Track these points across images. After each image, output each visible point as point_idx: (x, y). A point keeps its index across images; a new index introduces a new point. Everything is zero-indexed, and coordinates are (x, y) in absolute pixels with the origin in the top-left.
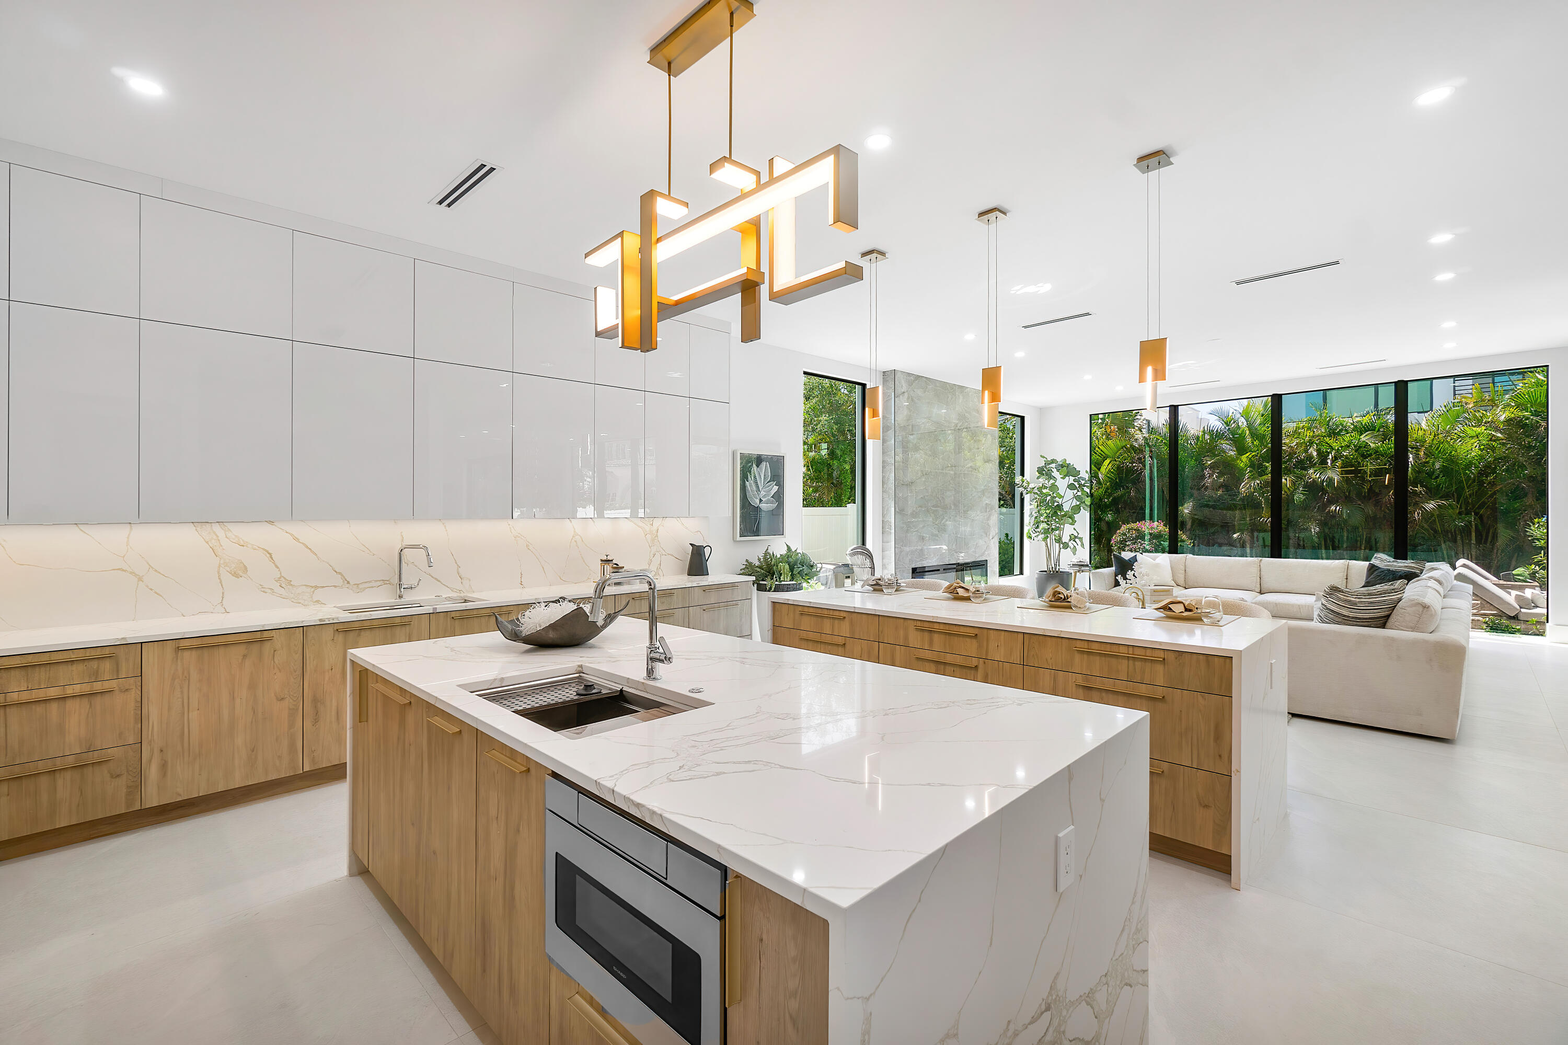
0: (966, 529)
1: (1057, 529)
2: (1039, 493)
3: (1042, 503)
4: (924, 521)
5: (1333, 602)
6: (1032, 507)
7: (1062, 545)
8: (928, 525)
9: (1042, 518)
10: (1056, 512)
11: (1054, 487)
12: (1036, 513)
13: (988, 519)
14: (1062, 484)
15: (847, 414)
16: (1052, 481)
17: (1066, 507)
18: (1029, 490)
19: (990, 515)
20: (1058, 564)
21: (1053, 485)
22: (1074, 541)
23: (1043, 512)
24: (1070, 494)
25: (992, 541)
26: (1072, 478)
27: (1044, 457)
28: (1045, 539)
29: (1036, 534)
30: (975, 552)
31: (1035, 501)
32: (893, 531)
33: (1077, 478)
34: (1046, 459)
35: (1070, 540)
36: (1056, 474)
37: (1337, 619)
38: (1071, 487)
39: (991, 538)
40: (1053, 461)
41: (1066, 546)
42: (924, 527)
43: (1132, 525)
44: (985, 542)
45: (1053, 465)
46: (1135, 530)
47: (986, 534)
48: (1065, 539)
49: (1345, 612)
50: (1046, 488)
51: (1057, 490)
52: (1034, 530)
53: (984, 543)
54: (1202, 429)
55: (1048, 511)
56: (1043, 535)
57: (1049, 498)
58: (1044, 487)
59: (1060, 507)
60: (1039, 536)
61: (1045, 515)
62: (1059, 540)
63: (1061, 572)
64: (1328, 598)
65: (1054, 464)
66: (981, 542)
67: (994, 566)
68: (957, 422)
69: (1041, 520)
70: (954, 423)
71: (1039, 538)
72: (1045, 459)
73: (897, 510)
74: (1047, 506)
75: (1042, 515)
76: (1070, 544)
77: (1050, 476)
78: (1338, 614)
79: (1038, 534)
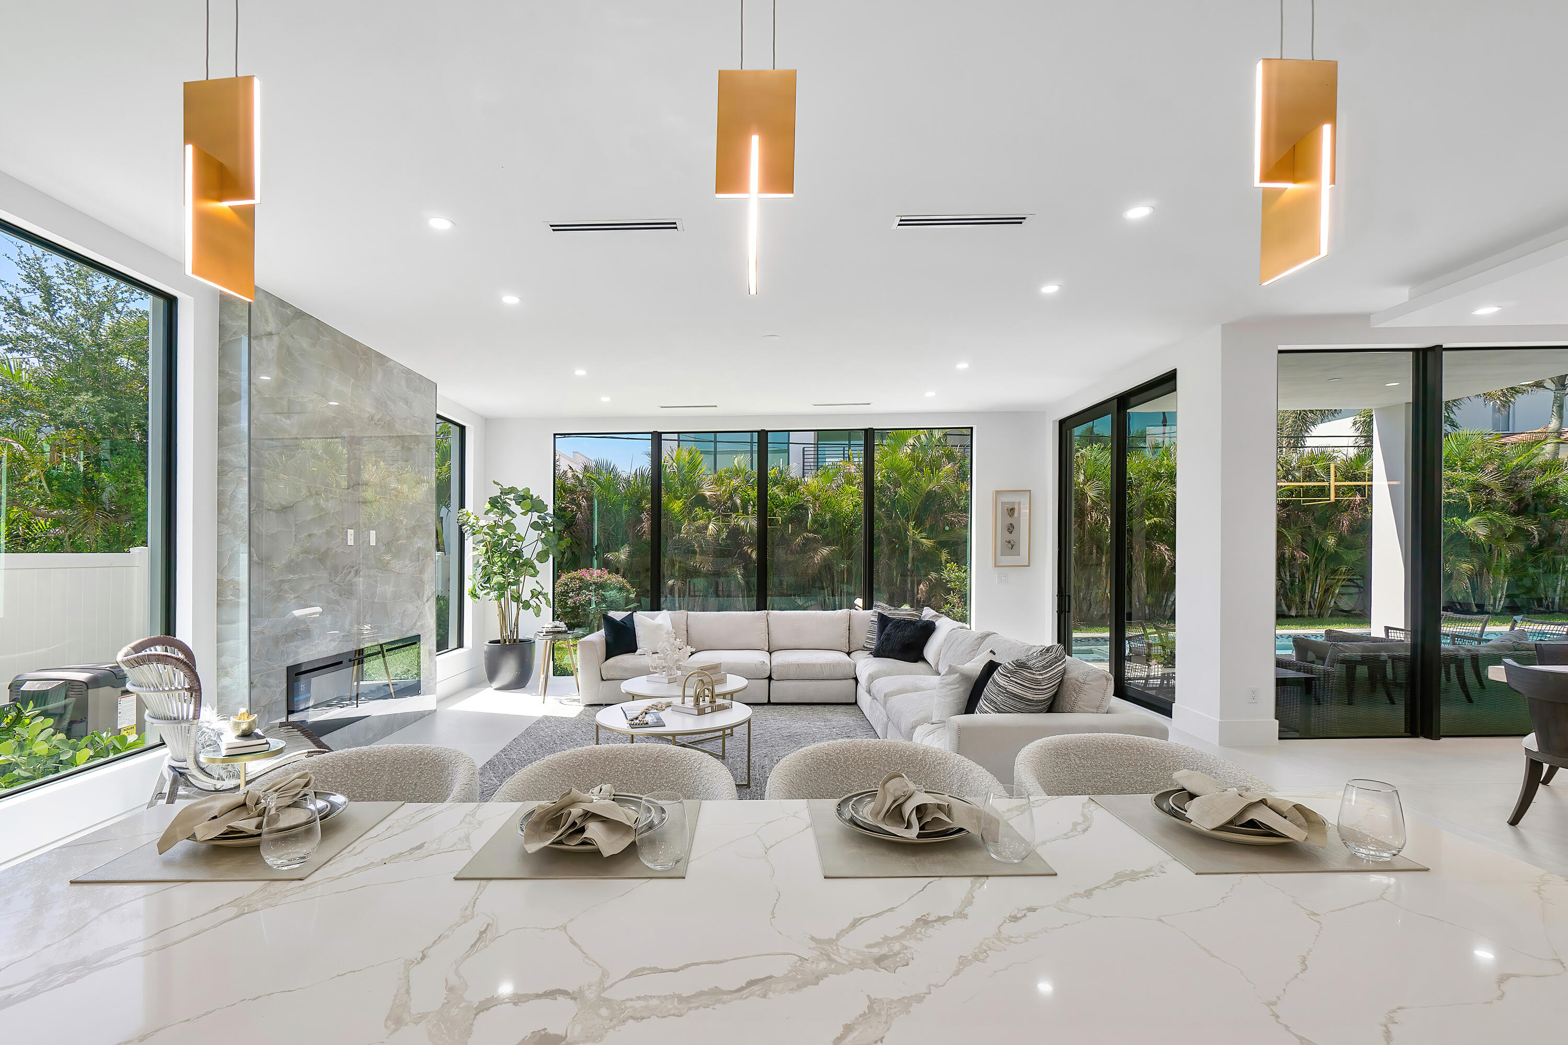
0: (386, 589)
1: (516, 583)
2: (491, 533)
3: (495, 548)
4: (312, 578)
5: (1016, 683)
6: (476, 553)
7: (521, 605)
8: (320, 586)
9: (495, 569)
10: (514, 561)
11: (509, 527)
12: (484, 561)
13: (422, 571)
14: (522, 522)
15: (133, 398)
16: (507, 517)
17: (527, 554)
18: (476, 529)
19: (423, 565)
20: (516, 630)
21: (508, 522)
22: (537, 598)
23: (496, 559)
24: (534, 535)
25: (427, 605)
26: (536, 514)
27: (498, 484)
28: (498, 598)
29: (485, 591)
30: (402, 625)
31: (482, 544)
32: (244, 600)
33: (542, 514)
34: (502, 486)
35: (532, 598)
36: (514, 507)
37: (1019, 705)
38: (534, 526)
39: (425, 599)
40: (512, 490)
41: (527, 605)
42: (312, 588)
43: (573, 574)
44: (417, 607)
45: (511, 496)
46: (577, 579)
47: (418, 595)
48: (526, 596)
49: (1030, 695)
50: (499, 527)
51: (513, 529)
52: (481, 585)
53: (416, 609)
54: (633, 472)
55: (504, 559)
56: (496, 592)
57: (505, 541)
58: (496, 525)
59: (518, 553)
60: (492, 594)
61: (500, 564)
62: (517, 599)
63: (521, 641)
64: (1009, 678)
65: (513, 495)
66: (410, 608)
67: (429, 642)
68: (374, 412)
69: (495, 571)
70: (369, 412)
71: (491, 596)
72: (500, 486)
73: (255, 558)
74: (503, 552)
75: (494, 564)
76: (531, 602)
77: (505, 510)
78: (1022, 698)
79: (488, 590)
